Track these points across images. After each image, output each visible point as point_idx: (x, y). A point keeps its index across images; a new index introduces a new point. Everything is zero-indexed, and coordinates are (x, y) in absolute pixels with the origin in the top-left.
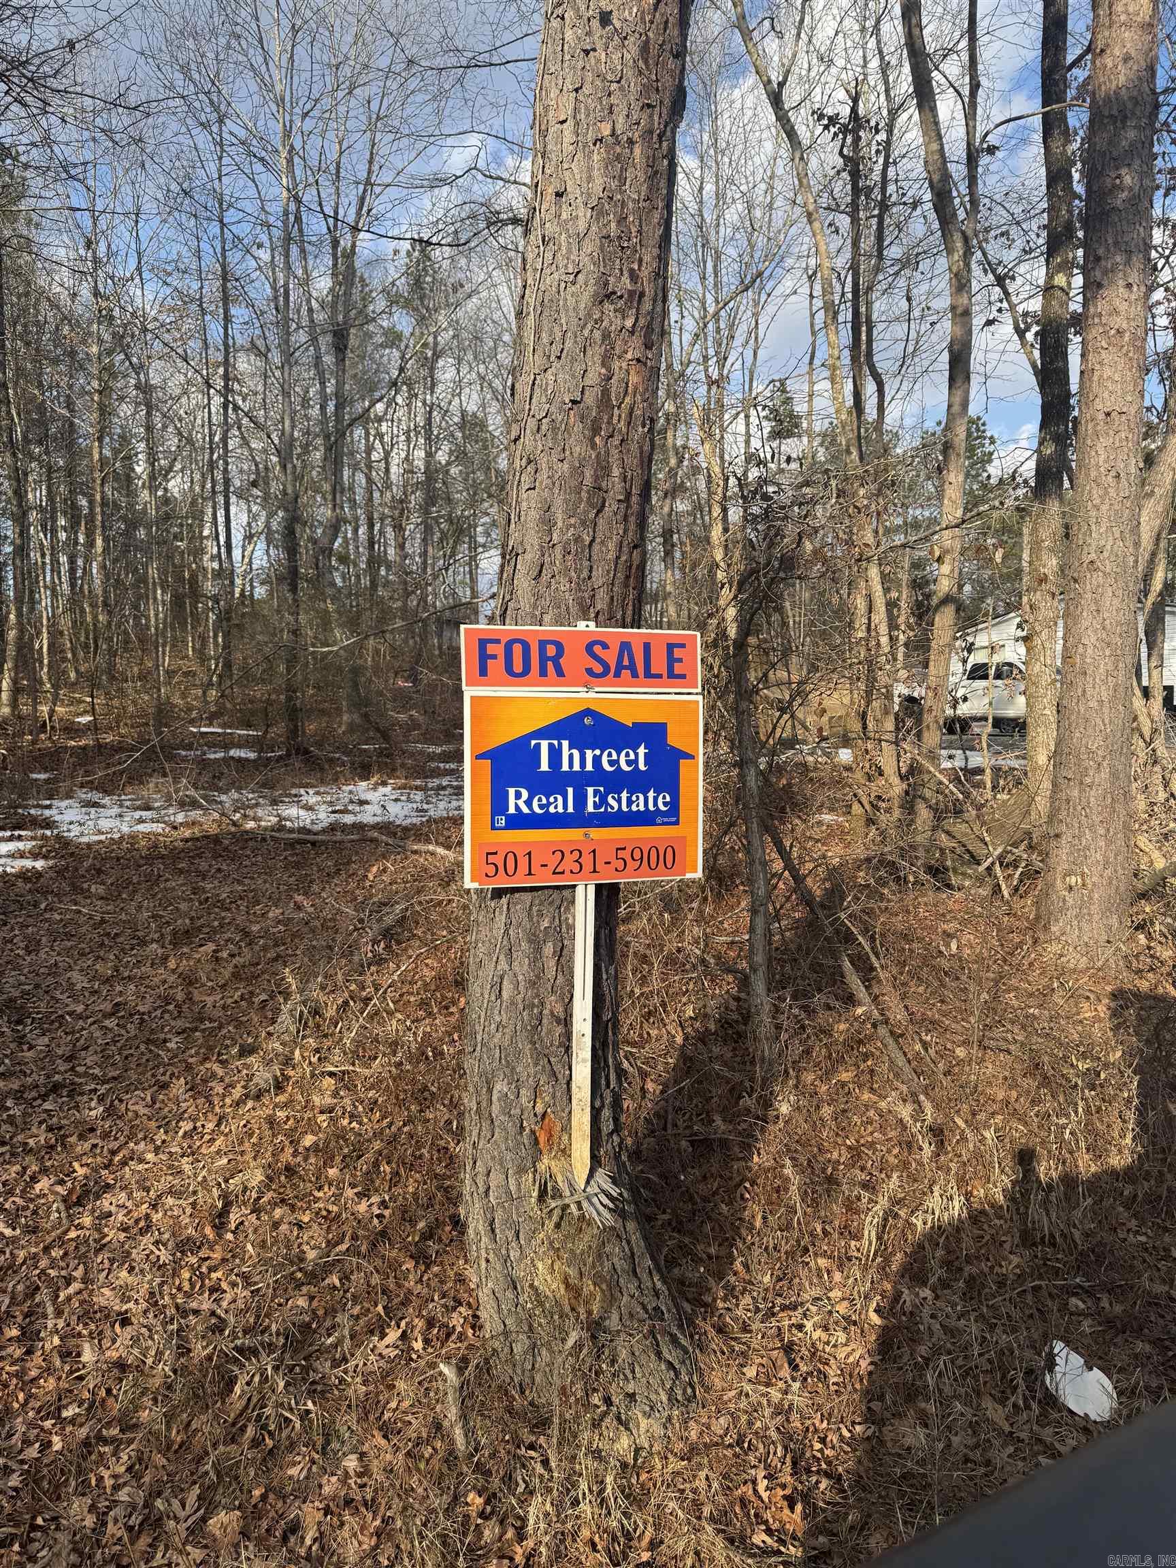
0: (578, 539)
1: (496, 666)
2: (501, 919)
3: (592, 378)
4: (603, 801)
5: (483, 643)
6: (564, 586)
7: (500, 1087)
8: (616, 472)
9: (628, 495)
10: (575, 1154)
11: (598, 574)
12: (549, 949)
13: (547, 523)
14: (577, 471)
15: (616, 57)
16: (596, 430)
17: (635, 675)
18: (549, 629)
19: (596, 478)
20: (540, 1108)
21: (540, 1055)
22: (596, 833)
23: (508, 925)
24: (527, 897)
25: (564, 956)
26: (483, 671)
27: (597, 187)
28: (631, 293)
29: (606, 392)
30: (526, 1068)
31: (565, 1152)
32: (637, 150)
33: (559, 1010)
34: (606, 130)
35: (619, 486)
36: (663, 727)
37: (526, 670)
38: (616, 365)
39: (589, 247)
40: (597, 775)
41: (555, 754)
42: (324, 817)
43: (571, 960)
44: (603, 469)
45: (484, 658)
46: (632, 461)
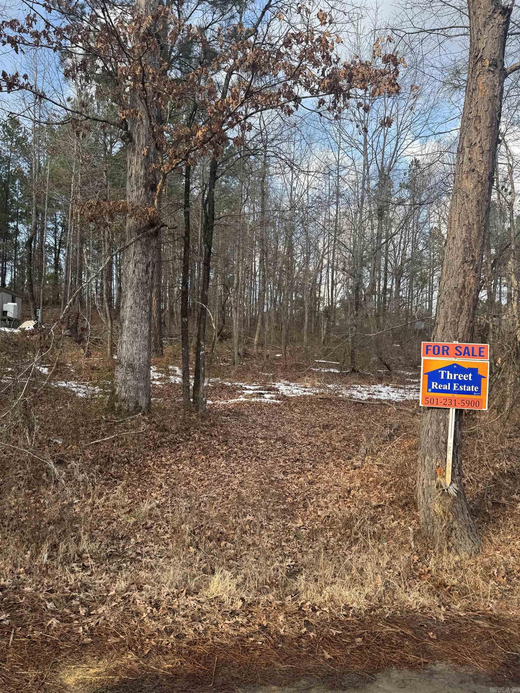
0: (454, 321)
1: (431, 352)
2: (429, 415)
3: (460, 282)
4: (458, 387)
5: (427, 346)
6: (450, 332)
7: (427, 458)
8: (466, 304)
9: (470, 309)
10: (447, 477)
11: (460, 330)
12: (442, 424)
13: (446, 317)
14: (455, 304)
15: (470, 205)
16: (461, 294)
17: (469, 355)
18: (446, 343)
19: (460, 306)
20: (438, 464)
21: (439, 451)
22: (456, 396)
23: (431, 417)
24: (436, 410)
25: (446, 426)
26: (427, 353)
27: (464, 236)
28: (472, 261)
29: (464, 285)
30: (435, 454)
31: (444, 477)
32: (475, 226)
33: (444, 440)
34: (467, 222)
35: (467, 307)
36: (477, 369)
37: (439, 353)
38: (467, 278)
39: (461, 250)
40: (457, 381)
41: (445, 375)
42: (366, 396)
43: (448, 427)
44: (462, 303)
45: (427, 350)
46: (470, 301)
